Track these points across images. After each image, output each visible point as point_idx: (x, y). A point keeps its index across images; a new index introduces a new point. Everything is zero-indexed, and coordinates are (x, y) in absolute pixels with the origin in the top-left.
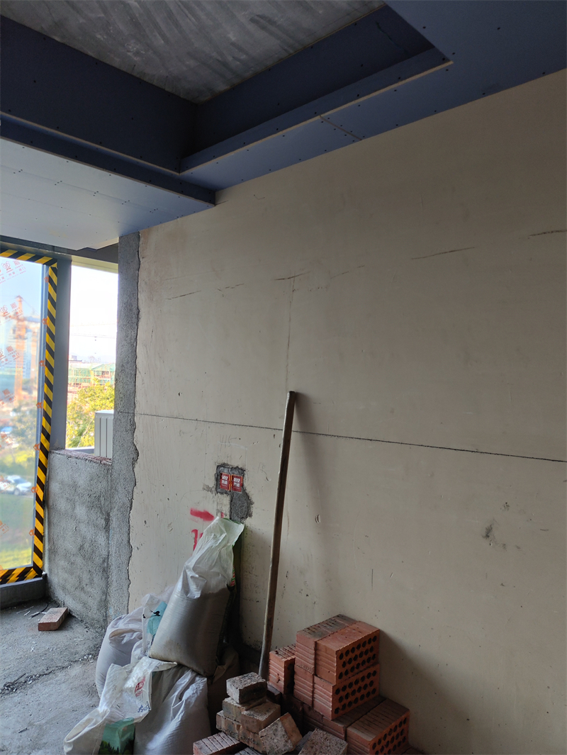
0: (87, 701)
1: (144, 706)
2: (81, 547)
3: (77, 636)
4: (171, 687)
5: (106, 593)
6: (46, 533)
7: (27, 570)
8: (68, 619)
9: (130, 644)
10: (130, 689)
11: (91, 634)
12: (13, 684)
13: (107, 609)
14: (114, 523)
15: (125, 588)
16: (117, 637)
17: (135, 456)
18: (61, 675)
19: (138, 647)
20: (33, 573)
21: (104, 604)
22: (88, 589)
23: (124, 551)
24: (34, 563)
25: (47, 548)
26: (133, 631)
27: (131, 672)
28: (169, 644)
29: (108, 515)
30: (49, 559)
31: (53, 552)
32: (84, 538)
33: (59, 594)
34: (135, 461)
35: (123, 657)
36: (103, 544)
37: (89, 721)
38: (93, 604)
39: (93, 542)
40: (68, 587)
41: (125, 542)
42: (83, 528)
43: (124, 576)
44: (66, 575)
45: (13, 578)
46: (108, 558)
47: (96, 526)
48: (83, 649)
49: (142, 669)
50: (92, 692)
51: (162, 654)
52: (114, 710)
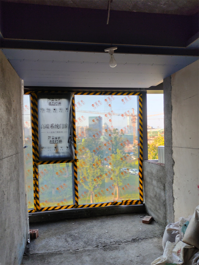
0: (160, 252)
1: (181, 260)
2: (155, 196)
3: (155, 227)
4: (192, 256)
5: (165, 214)
6: (144, 189)
7: (138, 201)
8: (152, 221)
9: (175, 235)
10: (175, 252)
11: (161, 228)
12: (135, 239)
13: (166, 219)
14: (167, 188)
15: (173, 213)
16: (170, 231)
17: (173, 163)
18: (150, 240)
19: (178, 237)
20: (140, 202)
21: (165, 218)
22: (159, 211)
23: (171, 199)
24: (140, 199)
25: (144, 194)
26: (176, 230)
27: (175, 245)
28: (191, 238)
29: (164, 185)
30: (145, 198)
31: (146, 196)
32: (156, 192)
33: (149, 211)
34: (173, 165)
35: (172, 238)
36: (163, 195)
37: (159, 260)
38: (161, 216)
39: (160, 194)
40: (152, 209)
41: (171, 196)
42: (156, 189)
43: (172, 209)
44: (151, 205)
45: (134, 203)
46: (165, 201)
47: (160, 188)
48: (158, 233)
49: (180, 246)
50: (161, 249)
51: (187, 241)
52: (169, 258)
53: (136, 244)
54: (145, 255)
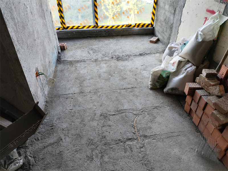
0: (159, 63)
1: (174, 69)
2: (165, 20)
3: (159, 46)
4: (184, 66)
5: (170, 35)
6: (156, 14)
7: (149, 25)
8: (158, 41)
9: (174, 51)
10: (171, 63)
11: (164, 46)
12: (141, 54)
13: (169, 40)
14: (177, 12)
15: (176, 35)
16: (171, 48)
18: (153, 55)
19: (176, 52)
20: (150, 26)
21: (169, 39)
22: (165, 33)
23: (178, 22)
24: (151, 23)
25: (155, 18)
26: (176, 48)
27: (172, 59)
28: (186, 54)
29: (176, 9)
30: (156, 22)
31: (157, 20)
32: (167, 16)
33: (157, 33)
35: (171, 54)
36: (172, 19)
37: (158, 68)
38: (166, 38)
39: (169, 18)
40: (160, 31)
41: (179, 19)
42: (167, 13)
43: (177, 31)
44: (159, 28)
45: (145, 26)
46: (173, 24)
47: (171, 13)
48: (160, 50)
49: (176, 58)
50: (161, 61)
51: (183, 56)
52: (165, 67)
53: (142, 57)
54: (147, 65)
